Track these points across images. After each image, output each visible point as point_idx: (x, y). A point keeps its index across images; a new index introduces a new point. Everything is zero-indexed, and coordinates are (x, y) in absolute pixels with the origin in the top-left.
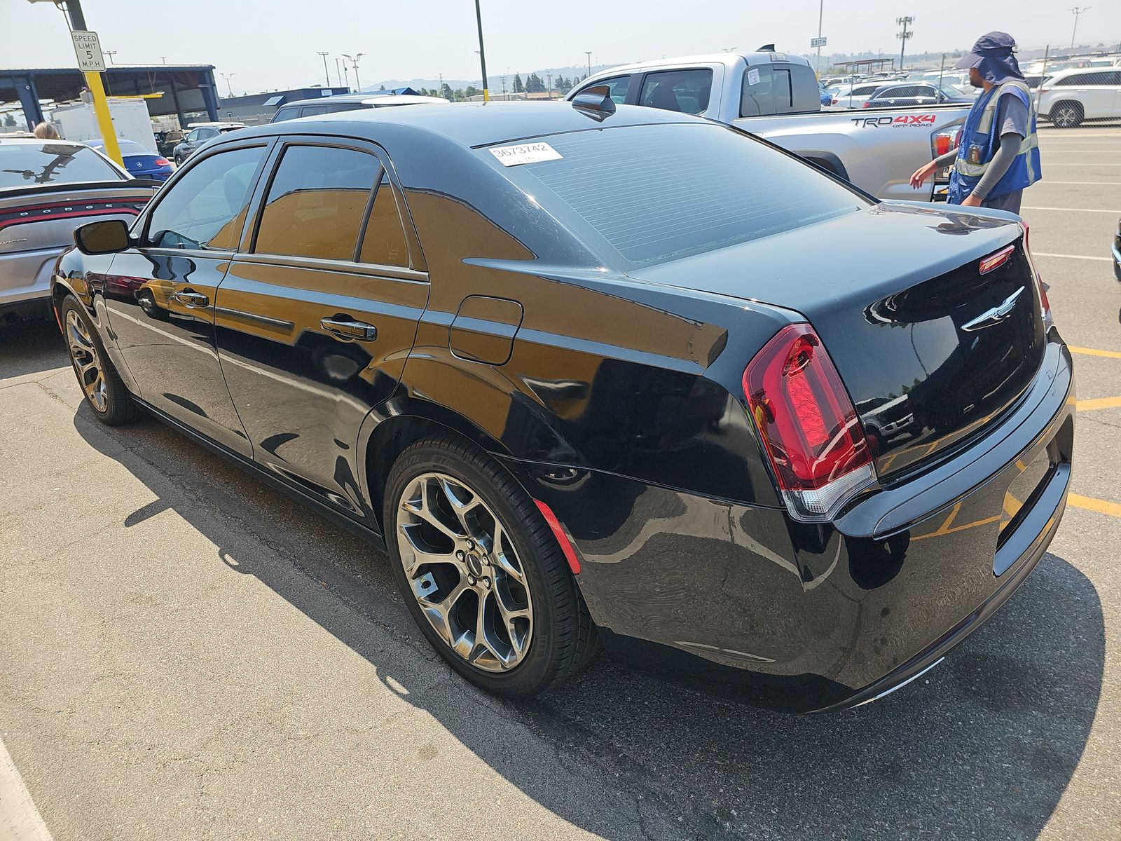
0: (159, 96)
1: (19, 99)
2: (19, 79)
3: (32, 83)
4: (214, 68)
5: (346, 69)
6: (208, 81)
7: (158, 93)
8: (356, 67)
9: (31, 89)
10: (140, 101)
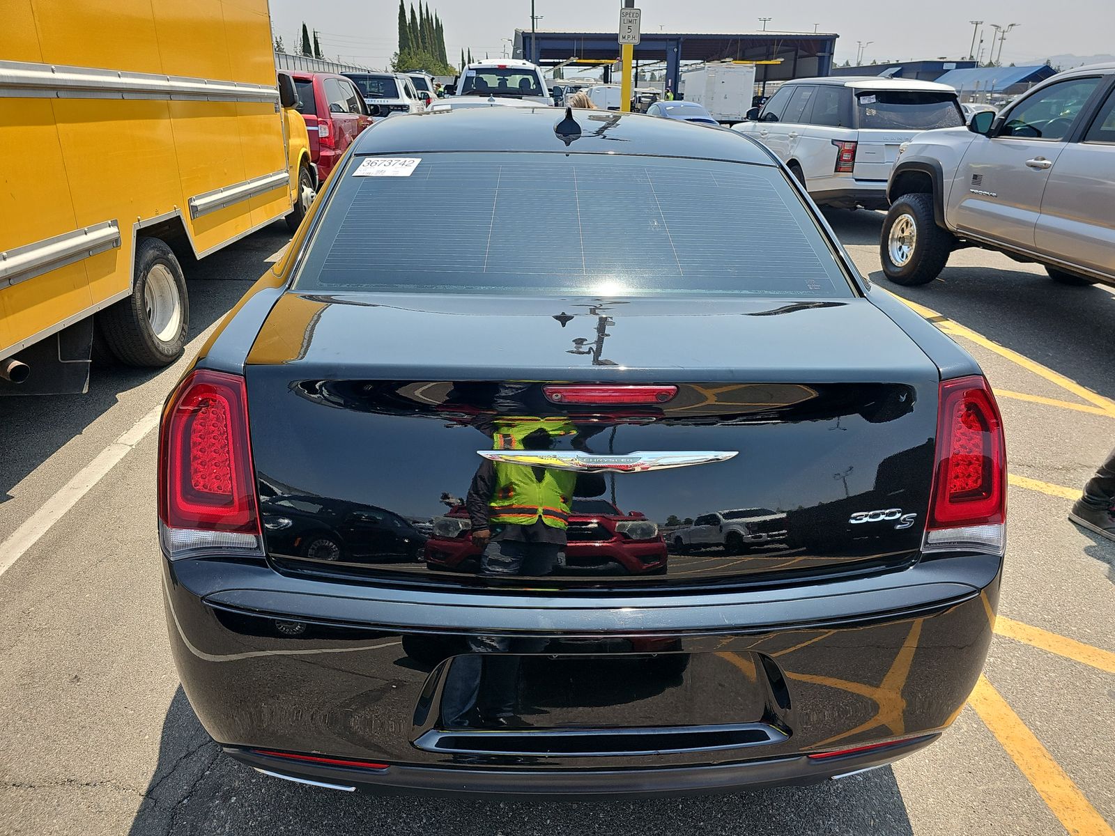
0: (778, 63)
1: (666, 60)
2: (671, 42)
3: (680, 46)
4: (838, 36)
5: (982, 41)
6: (827, 49)
7: (778, 60)
8: (1003, 39)
9: (677, 52)
10: (752, 67)
